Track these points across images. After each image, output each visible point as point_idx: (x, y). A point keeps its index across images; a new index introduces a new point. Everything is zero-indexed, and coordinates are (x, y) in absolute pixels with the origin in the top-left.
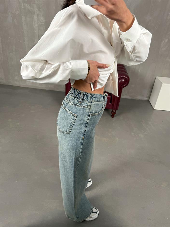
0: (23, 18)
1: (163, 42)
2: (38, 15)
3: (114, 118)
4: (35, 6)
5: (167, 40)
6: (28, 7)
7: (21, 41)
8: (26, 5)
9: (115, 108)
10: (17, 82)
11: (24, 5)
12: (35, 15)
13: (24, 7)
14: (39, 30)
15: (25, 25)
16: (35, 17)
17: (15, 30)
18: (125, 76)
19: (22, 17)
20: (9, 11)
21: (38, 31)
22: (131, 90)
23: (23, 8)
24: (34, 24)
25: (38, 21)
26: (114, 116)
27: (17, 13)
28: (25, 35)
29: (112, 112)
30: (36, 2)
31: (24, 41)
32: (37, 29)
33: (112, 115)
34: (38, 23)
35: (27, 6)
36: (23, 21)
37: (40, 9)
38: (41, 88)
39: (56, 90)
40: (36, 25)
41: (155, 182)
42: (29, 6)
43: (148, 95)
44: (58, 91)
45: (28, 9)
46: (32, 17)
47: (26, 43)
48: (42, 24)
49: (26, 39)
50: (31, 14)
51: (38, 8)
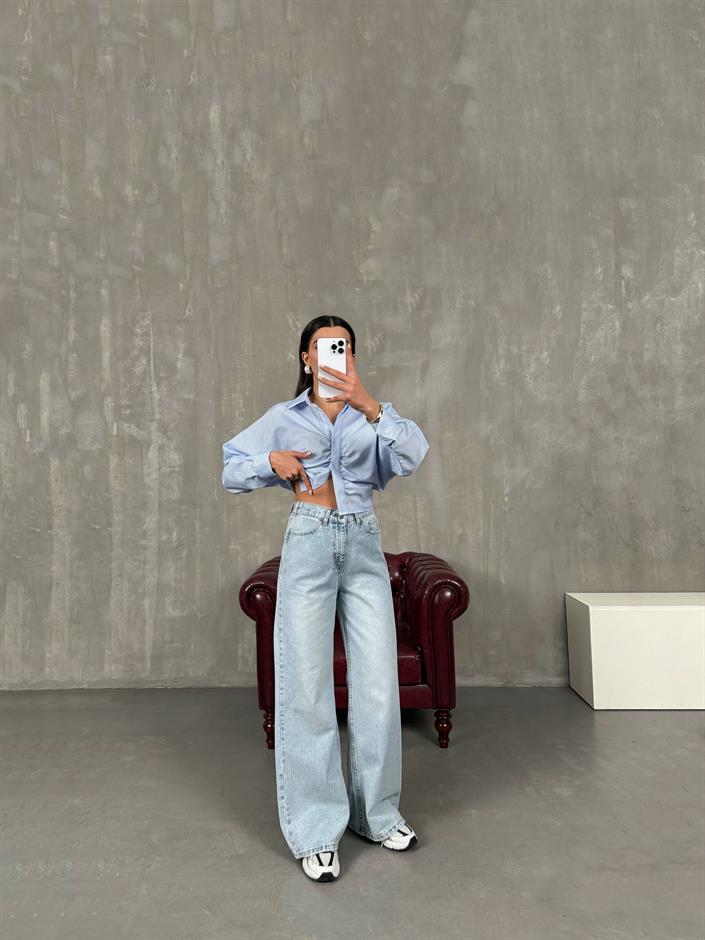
0: (114, 460)
2: (161, 449)
3: (451, 749)
4: (154, 426)
6: (130, 429)
7: (97, 527)
8: (126, 425)
9: (445, 702)
11: (118, 426)
12: (151, 448)
13: (117, 430)
14: (162, 489)
15: (116, 478)
16: (152, 455)
17: (83, 494)
18: (451, 579)
19: (111, 456)
21: (160, 490)
22: (493, 653)
23: (115, 433)
24: (146, 472)
25: (160, 464)
26: (448, 740)
27: (94, 448)
28: (114, 507)
29: (438, 723)
30: (157, 416)
31: (110, 524)
32: (157, 486)
33: (439, 739)
34: (160, 469)
35: (129, 427)
36: (111, 469)
37: (169, 433)
38: (159, 686)
39: (216, 684)
40: (155, 476)
41: (645, 934)
42: (133, 426)
43: (559, 667)
44: (224, 685)
45: (132, 436)
46: (141, 454)
47: (116, 530)
48: (172, 472)
49: (117, 518)
50: (138, 446)
51: (164, 429)
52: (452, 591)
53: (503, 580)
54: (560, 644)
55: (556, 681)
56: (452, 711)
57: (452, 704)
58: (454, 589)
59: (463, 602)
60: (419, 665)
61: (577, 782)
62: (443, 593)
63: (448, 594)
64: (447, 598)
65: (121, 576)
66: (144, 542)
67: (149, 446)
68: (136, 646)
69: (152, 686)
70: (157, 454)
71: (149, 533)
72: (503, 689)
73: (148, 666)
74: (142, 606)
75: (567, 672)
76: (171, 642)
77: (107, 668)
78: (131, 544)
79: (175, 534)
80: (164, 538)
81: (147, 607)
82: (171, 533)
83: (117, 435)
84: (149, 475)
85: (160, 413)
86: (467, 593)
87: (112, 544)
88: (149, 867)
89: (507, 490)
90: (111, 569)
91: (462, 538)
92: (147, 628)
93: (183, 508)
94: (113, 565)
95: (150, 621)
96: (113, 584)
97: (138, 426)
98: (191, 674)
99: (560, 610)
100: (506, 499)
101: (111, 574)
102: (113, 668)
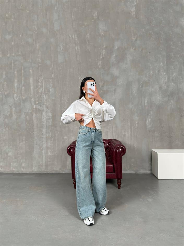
0: (34, 115)
1: (148, 121)
2: (46, 112)
3: (121, 189)
4: (44, 106)
5: (150, 120)
6: (38, 107)
7: (30, 132)
8: (37, 106)
9: (120, 177)
10: (24, 169)
11: (35, 106)
12: (44, 112)
14: (47, 122)
15: (35, 119)
16: (44, 114)
17: (27, 124)
18: (121, 146)
20: (23, 111)
21: (46, 123)
22: (132, 165)
23: (34, 108)
24: (43, 118)
25: (46, 116)
26: (120, 187)
27: (29, 112)
28: (35, 127)
29: (118, 182)
30: (45, 104)
31: (34, 132)
32: (45, 122)
33: (118, 187)
36: (34, 117)
37: (48, 108)
38: (47, 173)
39: (62, 172)
40: (45, 119)
42: (39, 106)
43: (150, 168)
44: (63, 173)
45: (39, 109)
46: (41, 113)
47: (35, 133)
48: (49, 118)
49: (35, 130)
50: (40, 111)
51: (47, 107)
52: (122, 149)
53: (135, 146)
54: (150, 163)
55: (149, 172)
56: (121, 180)
57: (121, 178)
58: (122, 148)
59: (124, 152)
60: (113, 168)
61: (153, 198)
62: (119, 149)
63: (121, 150)
64: (120, 151)
65: (37, 145)
66: (42, 136)
67: (43, 111)
68: (41, 163)
69: (45, 173)
70: (45, 113)
71: (44, 134)
72: (135, 174)
73: (44, 167)
74: (42, 152)
75: (151, 170)
76: (50, 162)
77: (33, 168)
78: (39, 137)
79: (50, 134)
80: (48, 135)
81: (43, 153)
82: (49, 134)
83: (35, 108)
84: (43, 119)
85: (46, 103)
86: (125, 149)
87: (34, 137)
88: (45, 217)
89: (137, 123)
90: (34, 143)
91: (124, 135)
92: (44, 158)
93: (52, 127)
94: (34, 142)
95: (44, 156)
96: (35, 147)
97: (40, 106)
98: (55, 170)
99: (150, 154)
100: (136, 125)
101: (34, 144)
102: (35, 168)
